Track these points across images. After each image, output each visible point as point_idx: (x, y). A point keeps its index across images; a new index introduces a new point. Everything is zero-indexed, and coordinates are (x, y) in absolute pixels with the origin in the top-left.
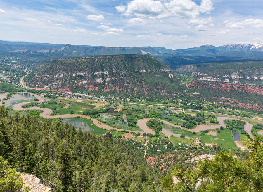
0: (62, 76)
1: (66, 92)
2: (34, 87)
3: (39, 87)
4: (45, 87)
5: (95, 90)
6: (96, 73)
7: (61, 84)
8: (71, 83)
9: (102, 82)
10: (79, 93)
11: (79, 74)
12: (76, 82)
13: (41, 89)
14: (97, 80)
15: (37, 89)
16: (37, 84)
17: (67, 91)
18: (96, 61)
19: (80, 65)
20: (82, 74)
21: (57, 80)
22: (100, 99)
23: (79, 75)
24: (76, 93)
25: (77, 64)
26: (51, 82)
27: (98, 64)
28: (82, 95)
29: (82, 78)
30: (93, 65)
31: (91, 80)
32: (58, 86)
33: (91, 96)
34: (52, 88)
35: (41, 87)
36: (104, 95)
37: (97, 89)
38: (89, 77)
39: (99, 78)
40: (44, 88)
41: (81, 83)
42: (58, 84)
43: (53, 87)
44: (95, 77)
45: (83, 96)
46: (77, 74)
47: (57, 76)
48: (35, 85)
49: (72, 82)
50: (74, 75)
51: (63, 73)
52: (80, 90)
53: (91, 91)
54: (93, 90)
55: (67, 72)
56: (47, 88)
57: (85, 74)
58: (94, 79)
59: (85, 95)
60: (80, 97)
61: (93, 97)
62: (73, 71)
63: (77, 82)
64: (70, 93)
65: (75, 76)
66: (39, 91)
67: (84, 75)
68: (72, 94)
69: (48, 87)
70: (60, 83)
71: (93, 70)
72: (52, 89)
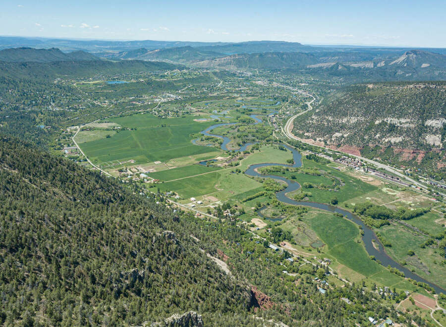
0: (354, 120)
1: (350, 155)
2: (302, 136)
3: (308, 137)
4: (318, 139)
5: (414, 159)
6: (429, 123)
7: (347, 137)
8: (366, 137)
9: (438, 143)
10: (376, 161)
11: (390, 120)
12: (378, 135)
13: (310, 142)
14: (427, 138)
15: (304, 141)
16: (308, 131)
17: (353, 152)
18: (438, 93)
19: (397, 102)
20: (395, 121)
21: (343, 127)
22: (416, 183)
23: (389, 122)
24: (371, 159)
25: (391, 98)
26: (330, 131)
27: (440, 101)
28: (380, 166)
29: (393, 129)
30: (428, 103)
31: (412, 135)
32: (341, 140)
33: (398, 172)
34: (328, 142)
35: (312, 138)
36: (431, 176)
37: (420, 158)
38: (409, 129)
39: (435, 133)
40: (315, 140)
41: (386, 141)
42: (342, 137)
43: (331, 141)
44: (423, 130)
45: (382, 169)
46: (385, 120)
47: (345, 120)
48: (303, 134)
49: (370, 136)
50: (377, 122)
51: (358, 116)
52: (381, 155)
53: (404, 162)
54: (411, 159)
55: (364, 115)
56: (320, 141)
57: (403, 121)
58: (420, 135)
59: (388, 168)
60: (374, 170)
61: (402, 176)
62: (378, 114)
63: (380, 138)
64: (359, 157)
65: (380, 124)
66: (305, 145)
67: (399, 125)
68: (362, 161)
69: (322, 139)
70: (345, 136)
71: (424, 115)
72: (327, 145)
